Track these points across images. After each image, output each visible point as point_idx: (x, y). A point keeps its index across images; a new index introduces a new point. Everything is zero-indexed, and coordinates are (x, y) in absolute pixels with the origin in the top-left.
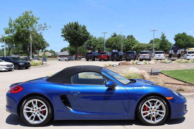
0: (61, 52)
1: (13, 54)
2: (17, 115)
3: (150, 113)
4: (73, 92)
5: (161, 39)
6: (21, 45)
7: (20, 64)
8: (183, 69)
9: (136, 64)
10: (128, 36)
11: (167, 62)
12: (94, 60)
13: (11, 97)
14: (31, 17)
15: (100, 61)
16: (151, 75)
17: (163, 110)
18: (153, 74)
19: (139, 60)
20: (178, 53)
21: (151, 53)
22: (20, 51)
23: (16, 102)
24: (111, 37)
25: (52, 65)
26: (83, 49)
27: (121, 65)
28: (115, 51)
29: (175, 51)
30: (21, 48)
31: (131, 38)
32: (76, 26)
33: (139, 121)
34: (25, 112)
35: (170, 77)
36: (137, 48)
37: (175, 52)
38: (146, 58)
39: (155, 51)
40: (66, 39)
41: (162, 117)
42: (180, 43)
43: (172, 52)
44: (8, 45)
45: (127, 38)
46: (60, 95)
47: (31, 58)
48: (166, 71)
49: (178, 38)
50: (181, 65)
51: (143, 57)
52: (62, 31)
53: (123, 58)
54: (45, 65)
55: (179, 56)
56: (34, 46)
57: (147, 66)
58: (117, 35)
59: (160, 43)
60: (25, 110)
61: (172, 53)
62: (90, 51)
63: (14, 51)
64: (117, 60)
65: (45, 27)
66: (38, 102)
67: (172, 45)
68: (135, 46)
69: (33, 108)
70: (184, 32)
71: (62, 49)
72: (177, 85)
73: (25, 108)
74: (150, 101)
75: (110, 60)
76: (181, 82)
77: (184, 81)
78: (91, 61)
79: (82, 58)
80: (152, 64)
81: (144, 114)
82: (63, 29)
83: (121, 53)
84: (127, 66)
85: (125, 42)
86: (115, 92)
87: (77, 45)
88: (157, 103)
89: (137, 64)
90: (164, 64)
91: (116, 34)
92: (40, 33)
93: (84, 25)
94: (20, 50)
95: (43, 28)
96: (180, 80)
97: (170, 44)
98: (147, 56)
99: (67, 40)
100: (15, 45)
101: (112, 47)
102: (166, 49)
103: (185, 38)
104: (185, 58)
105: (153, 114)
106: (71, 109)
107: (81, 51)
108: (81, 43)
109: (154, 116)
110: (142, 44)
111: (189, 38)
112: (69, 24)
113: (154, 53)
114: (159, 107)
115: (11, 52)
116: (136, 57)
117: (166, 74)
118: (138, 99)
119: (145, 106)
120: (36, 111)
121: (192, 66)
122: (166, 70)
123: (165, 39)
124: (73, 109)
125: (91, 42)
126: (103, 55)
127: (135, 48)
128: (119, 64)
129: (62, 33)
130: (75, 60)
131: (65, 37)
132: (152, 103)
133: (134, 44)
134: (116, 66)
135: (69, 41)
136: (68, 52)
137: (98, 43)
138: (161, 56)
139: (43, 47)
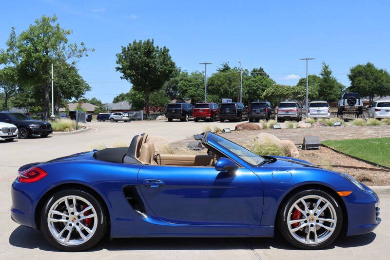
0: (115, 103)
1: (15, 107)
2: (35, 227)
3: (305, 225)
4: (150, 181)
5: (321, 77)
6: (32, 87)
7: (31, 127)
8: (369, 138)
9: (272, 127)
10: (254, 71)
11: (335, 124)
12: (184, 120)
13: (21, 192)
14: (55, 30)
15: (195, 122)
16: (302, 149)
17: (332, 217)
18: (307, 147)
19: (276, 119)
20: (357, 105)
21: (300, 106)
23: (32, 201)
24: (218, 72)
25: (97, 130)
26: (160, 96)
27: (239, 130)
28: (228, 101)
29: (350, 101)
30: (30, 95)
31: (261, 74)
32: (149, 49)
33: (282, 240)
34: (51, 222)
35: (343, 154)
36: (271, 95)
37: (352, 102)
38: (292, 116)
39: (310, 102)
40: (126, 76)
41: (330, 231)
42: (362, 84)
43: (344, 102)
44: (4, 88)
45: (252, 74)
46: (122, 187)
47: (53, 116)
48: (334, 141)
49: (356, 74)
50: (364, 129)
51: (285, 112)
52: (118, 60)
53: (243, 117)
54: (82, 129)
55: (359, 112)
56: (59, 90)
57: (294, 132)
58: (230, 68)
59: (320, 85)
60: (51, 217)
61: (344, 105)
62: (174, 102)
63: (16, 100)
64: (232, 119)
65: (83, 50)
66: (78, 201)
67: (345, 89)
68: (269, 91)
69: (68, 214)
70: (370, 62)
71: (116, 97)
72: (358, 170)
73: (51, 214)
74: (305, 200)
75: (216, 121)
76: (364, 163)
77: (371, 161)
78: (176, 121)
79: (158, 115)
80: (303, 128)
81: (293, 226)
82: (120, 56)
83: (240, 105)
84: (252, 132)
85: (248, 83)
86: (233, 181)
87: (148, 89)
88: (319, 203)
89: (274, 128)
90: (329, 127)
91: (228, 66)
92: (73, 63)
93: (165, 47)
94: (29, 99)
95: (80, 51)
96: (363, 161)
97: (341, 87)
98: (293, 111)
99: (127, 79)
100: (17, 88)
101: (221, 93)
102: (332, 97)
103: (372, 74)
104: (371, 115)
105: (312, 226)
106: (146, 216)
107: (157, 100)
108: (156, 84)
109: (313, 229)
110: (283, 87)
111: (380, 74)
113: (307, 107)
114: (324, 211)
115: (9, 101)
116: (270, 113)
117: (333, 148)
118: (282, 196)
119: (295, 208)
120: (73, 219)
121: (386, 131)
122: (333, 139)
123: (331, 76)
124: (148, 216)
125: (177, 82)
126: (201, 109)
127: (268, 94)
128: (236, 128)
129: (117, 63)
130: (144, 119)
131: (124, 72)
132: (309, 203)
133: (266, 86)
134: (230, 132)
135: (132, 80)
136: (130, 104)
137: (192, 85)
138: (321, 112)
139: (78, 92)
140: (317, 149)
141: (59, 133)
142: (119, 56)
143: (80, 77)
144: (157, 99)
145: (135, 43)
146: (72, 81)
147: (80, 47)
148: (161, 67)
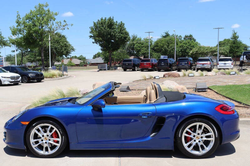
0: (94, 58)
1: (29, 62)
5: (231, 40)
7: (30, 76)
10: (186, 36)
11: (231, 73)
12: (134, 70)
14: (47, 12)
15: (141, 71)
16: (195, 91)
18: (198, 90)
19: (196, 69)
22: (38, 58)
24: (161, 37)
25: (74, 77)
26: (122, 54)
27: (166, 77)
28: (164, 57)
29: (248, 57)
30: (37, 54)
31: (190, 39)
32: (111, 23)
35: (221, 95)
36: (196, 53)
38: (206, 67)
40: (96, 42)
43: (243, 58)
44: (21, 50)
45: (184, 39)
47: (50, 67)
51: (201, 65)
52: (90, 30)
53: (173, 68)
54: (65, 76)
56: (54, 50)
58: (169, 35)
59: (230, 46)
61: (243, 59)
62: (132, 57)
63: (29, 57)
64: (166, 69)
65: (65, 25)
68: (194, 50)
71: (95, 55)
75: (156, 70)
77: (238, 101)
78: (130, 71)
79: (118, 67)
80: (209, 76)
85: (181, 45)
87: (111, 50)
89: (189, 76)
90: (227, 75)
91: (168, 34)
93: (121, 22)
95: (63, 26)
98: (207, 64)
99: (97, 43)
100: (29, 50)
101: (163, 52)
108: (116, 47)
110: (204, 48)
112: (100, 20)
115: (25, 58)
116: (191, 65)
117: (216, 91)
123: (238, 39)
125: (134, 45)
126: (145, 63)
127: (193, 52)
128: (164, 76)
129: (90, 33)
130: (108, 70)
131: (94, 39)
133: (193, 47)
134: (159, 79)
135: (100, 44)
136: (103, 59)
137: (144, 46)
138: (227, 65)
139: (66, 52)
140: (206, 91)
141: (49, 79)
142: (92, 28)
143: (68, 42)
144: (121, 56)
145: (102, 19)
146: (63, 45)
147: (63, 24)
148: (119, 35)
